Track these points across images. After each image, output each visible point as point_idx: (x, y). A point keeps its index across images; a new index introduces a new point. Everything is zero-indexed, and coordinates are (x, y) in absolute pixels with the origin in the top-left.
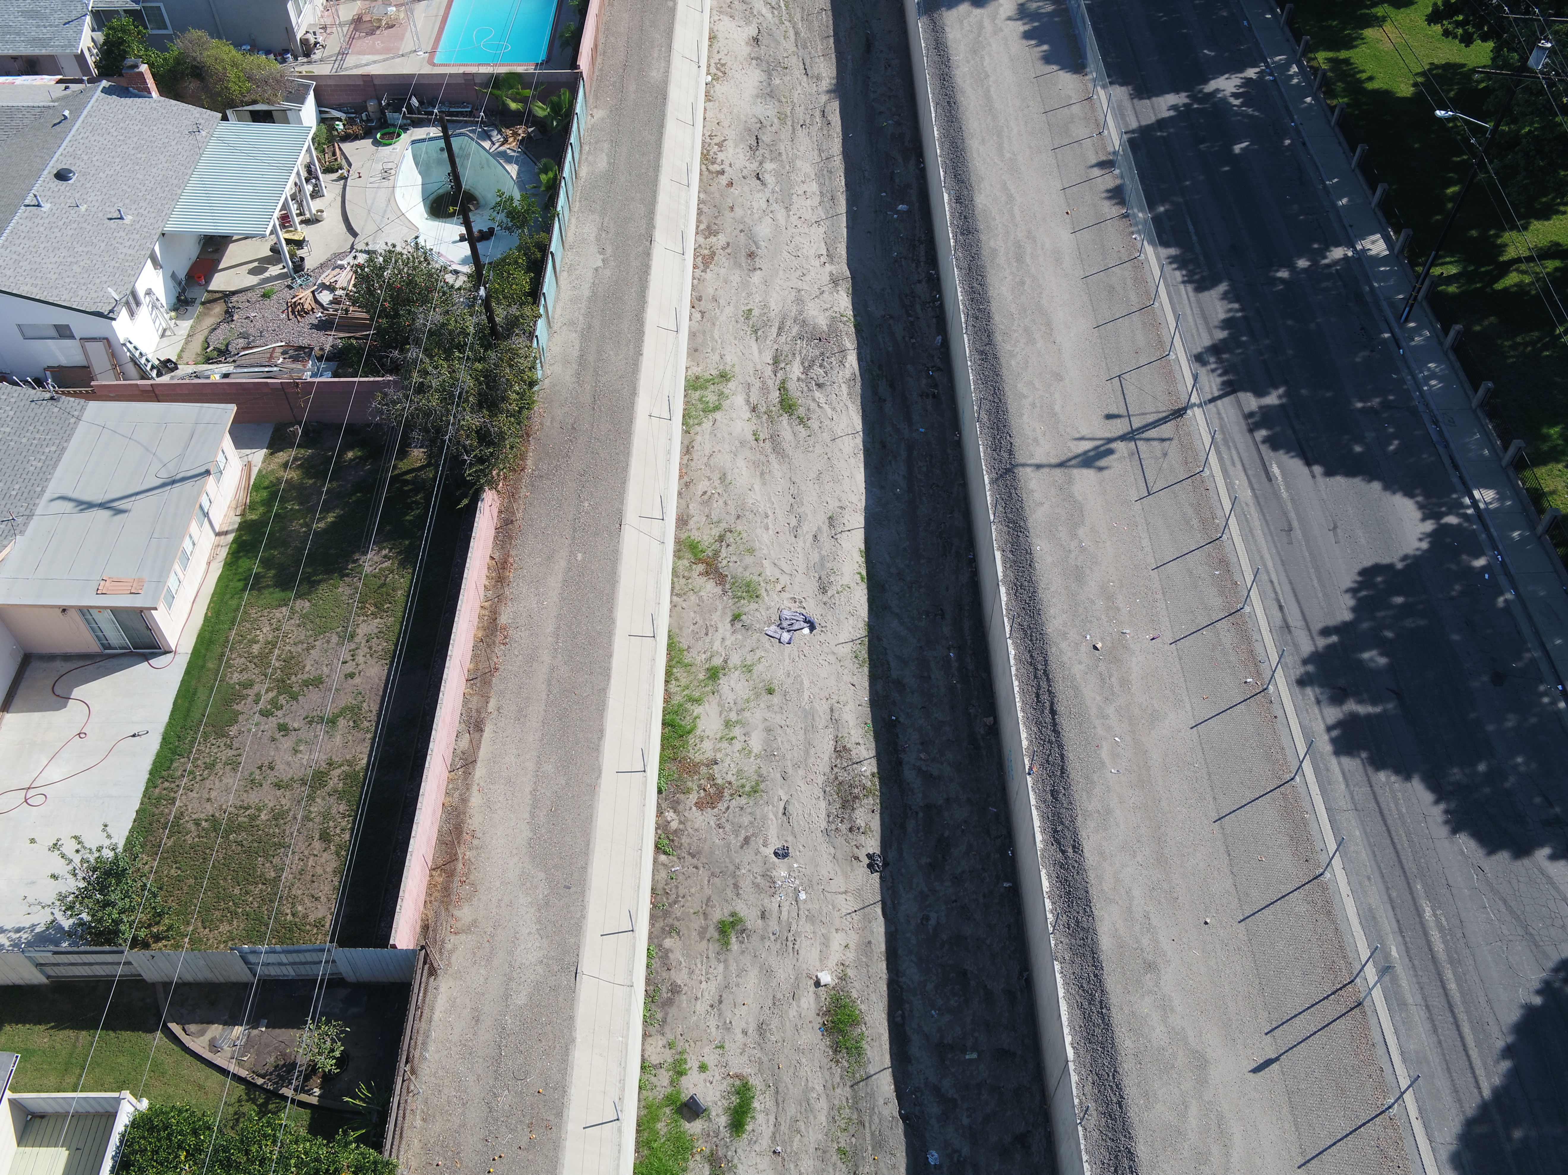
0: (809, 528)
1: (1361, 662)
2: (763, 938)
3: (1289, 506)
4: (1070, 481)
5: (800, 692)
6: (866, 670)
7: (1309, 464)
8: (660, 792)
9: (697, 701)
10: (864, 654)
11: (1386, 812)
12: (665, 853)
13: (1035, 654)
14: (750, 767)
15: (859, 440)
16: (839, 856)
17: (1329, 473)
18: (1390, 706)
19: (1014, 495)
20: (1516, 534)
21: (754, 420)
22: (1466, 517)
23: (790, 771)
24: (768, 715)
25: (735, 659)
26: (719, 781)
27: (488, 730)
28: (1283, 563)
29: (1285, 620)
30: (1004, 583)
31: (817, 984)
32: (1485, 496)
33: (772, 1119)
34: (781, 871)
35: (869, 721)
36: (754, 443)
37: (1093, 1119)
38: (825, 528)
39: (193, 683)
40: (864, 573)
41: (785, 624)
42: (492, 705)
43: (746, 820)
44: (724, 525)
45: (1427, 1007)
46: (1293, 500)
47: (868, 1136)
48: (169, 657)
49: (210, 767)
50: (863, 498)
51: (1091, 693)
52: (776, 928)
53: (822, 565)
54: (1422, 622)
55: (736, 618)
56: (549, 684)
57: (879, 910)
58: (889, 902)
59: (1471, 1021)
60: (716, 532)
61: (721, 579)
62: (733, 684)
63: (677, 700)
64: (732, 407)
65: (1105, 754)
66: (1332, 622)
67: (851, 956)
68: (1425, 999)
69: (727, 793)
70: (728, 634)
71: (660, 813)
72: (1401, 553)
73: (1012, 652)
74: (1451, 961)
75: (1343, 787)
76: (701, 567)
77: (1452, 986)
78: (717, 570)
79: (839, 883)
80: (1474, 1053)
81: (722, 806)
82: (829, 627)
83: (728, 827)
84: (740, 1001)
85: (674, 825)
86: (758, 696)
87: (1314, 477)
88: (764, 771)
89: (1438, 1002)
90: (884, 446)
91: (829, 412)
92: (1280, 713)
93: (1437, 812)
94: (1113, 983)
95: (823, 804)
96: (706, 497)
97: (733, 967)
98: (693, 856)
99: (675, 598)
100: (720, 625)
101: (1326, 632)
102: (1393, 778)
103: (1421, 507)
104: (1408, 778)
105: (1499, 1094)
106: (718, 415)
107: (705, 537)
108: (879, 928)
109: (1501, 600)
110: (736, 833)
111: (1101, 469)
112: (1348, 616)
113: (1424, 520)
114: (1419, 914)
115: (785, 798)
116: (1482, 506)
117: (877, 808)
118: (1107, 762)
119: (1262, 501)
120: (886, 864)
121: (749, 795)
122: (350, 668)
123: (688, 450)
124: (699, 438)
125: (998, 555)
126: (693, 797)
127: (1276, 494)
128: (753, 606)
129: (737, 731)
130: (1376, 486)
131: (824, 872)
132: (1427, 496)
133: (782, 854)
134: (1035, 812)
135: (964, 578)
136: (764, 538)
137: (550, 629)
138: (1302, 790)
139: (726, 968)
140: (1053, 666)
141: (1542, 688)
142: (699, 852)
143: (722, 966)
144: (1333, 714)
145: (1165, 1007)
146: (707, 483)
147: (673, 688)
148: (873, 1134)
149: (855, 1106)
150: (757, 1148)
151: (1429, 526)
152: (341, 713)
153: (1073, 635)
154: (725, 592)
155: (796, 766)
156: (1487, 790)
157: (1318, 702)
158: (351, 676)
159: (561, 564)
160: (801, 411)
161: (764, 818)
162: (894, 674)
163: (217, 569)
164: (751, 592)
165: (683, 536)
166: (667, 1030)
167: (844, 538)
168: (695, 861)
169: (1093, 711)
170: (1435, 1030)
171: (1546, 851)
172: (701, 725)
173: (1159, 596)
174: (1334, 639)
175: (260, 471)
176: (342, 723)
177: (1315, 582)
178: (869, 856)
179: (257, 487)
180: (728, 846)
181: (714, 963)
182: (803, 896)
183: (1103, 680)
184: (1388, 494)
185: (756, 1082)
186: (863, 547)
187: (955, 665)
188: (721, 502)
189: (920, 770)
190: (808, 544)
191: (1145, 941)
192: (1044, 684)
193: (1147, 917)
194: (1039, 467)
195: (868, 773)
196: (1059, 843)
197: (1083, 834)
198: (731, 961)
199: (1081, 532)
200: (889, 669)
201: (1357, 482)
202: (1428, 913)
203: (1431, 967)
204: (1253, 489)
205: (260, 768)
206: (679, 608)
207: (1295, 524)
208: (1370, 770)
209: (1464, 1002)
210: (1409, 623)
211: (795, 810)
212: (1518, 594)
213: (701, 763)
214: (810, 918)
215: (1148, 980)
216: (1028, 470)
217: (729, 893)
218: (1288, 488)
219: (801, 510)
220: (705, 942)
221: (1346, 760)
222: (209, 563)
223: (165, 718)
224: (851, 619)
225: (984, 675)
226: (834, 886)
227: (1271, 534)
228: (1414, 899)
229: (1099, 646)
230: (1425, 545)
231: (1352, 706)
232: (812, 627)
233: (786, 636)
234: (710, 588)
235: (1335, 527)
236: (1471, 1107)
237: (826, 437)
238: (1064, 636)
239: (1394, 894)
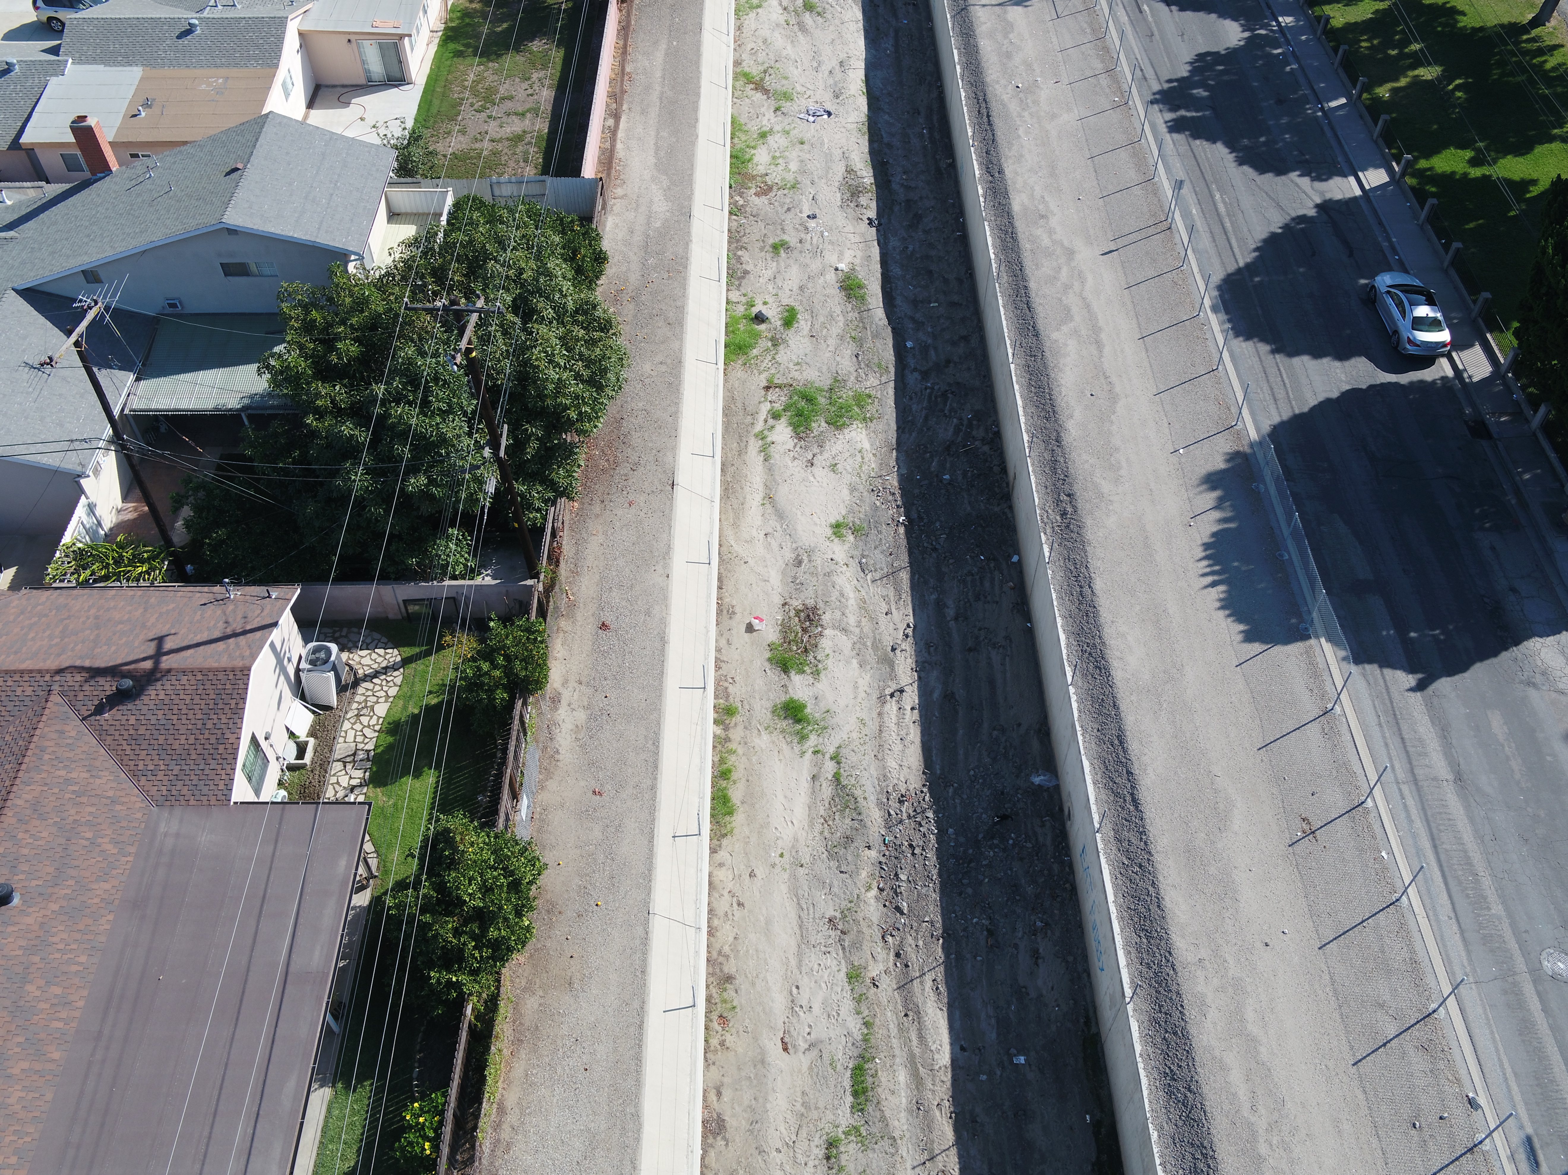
0: (826, 68)
1: (1192, 94)
2: (801, 252)
3: (1153, 24)
4: (1005, 12)
5: (822, 144)
6: (867, 137)
7: (1168, 5)
8: (730, 187)
9: (754, 148)
10: (865, 129)
11: (1198, 157)
12: (735, 215)
13: (978, 93)
14: (790, 177)
15: (861, 25)
16: (849, 217)
17: (1182, 9)
18: (1207, 113)
19: (967, 20)
20: (1303, 38)
21: (785, 14)
22: (1272, 31)
23: (816, 180)
24: (800, 154)
25: (777, 128)
26: (770, 183)
27: (624, 119)
28: (1145, 51)
29: (1143, 75)
30: (959, 64)
31: (837, 269)
32: (1286, 20)
33: (809, 323)
34: (812, 224)
35: (869, 161)
36: (786, 26)
37: (1005, 278)
38: (838, 67)
39: (429, 97)
40: (865, 91)
41: (811, 113)
42: (625, 107)
43: (788, 201)
44: (766, 65)
45: (1211, 232)
46: (1156, 22)
47: (869, 333)
48: (411, 86)
49: (449, 133)
50: (864, 53)
51: (1013, 107)
52: (810, 247)
53: (836, 85)
54: (1234, 78)
55: (777, 110)
56: (661, 99)
57: (876, 243)
58: (882, 241)
59: (1236, 238)
60: (761, 68)
61: (766, 92)
62: (776, 139)
63: (738, 147)
64: (770, 6)
65: (1021, 132)
66: (1174, 77)
67: (857, 261)
68: (1210, 229)
69: (775, 188)
70: (772, 118)
71: (731, 197)
72: (1225, 47)
73: (963, 94)
74: (1229, 215)
75: (1172, 146)
76: (752, 86)
77: (1228, 225)
78: (763, 87)
79: (849, 228)
80: (1236, 250)
81: (772, 194)
82: (841, 114)
83: (776, 204)
84: (787, 278)
85: (741, 202)
86: (793, 145)
87: (1171, 11)
88: (799, 179)
89: (1217, 230)
90: (878, 29)
91: (839, 9)
92: (1135, 114)
93: (1231, 157)
94: (1020, 225)
95: (839, 195)
96: (753, 51)
97: (782, 264)
98: (754, 216)
99: (735, 100)
100: (766, 113)
101: (1170, 81)
102: (1205, 143)
103: (1242, 25)
104: (1214, 142)
105: (1248, 266)
106: (759, 10)
107: (755, 71)
108: (876, 251)
109: (1288, 69)
110: (782, 206)
111: (1026, 6)
112: (1186, 74)
113: (1243, 31)
114: (1212, 196)
115: (813, 193)
116: (1283, 24)
117: (874, 198)
118: (1022, 136)
119: (1134, 23)
120: (880, 224)
121: (789, 189)
122: (530, 91)
123: (739, 28)
124: (747, 22)
125: (955, 52)
126: (753, 191)
127: (1145, 19)
128: (789, 104)
129: (780, 161)
130: (1213, 16)
131: (840, 224)
132: (1247, 20)
133: (812, 217)
134: (975, 162)
135: (934, 94)
136: (794, 73)
137: (658, 74)
138: (1146, 146)
139: (778, 264)
140: (989, 96)
141: (1308, 106)
142: (758, 215)
143: (775, 264)
144: (1170, 116)
145: (1051, 232)
146: (753, 44)
147: (736, 140)
148: (872, 332)
149: (861, 320)
150: (800, 334)
151: (1247, 34)
152: (528, 111)
153: (1003, 82)
154: (768, 98)
155: (820, 178)
156: (1264, 149)
157: (1161, 111)
158: (532, 95)
159: (663, 46)
160: (819, 9)
161: (800, 201)
162: (886, 140)
163: (433, 48)
164: (787, 96)
165: (738, 70)
166: (741, 288)
167: (851, 73)
168: (755, 219)
169: (1015, 114)
170: (1214, 241)
171: (1298, 173)
172: (756, 159)
173: (1062, 63)
174: (1175, 84)
175: (453, 4)
176: (528, 115)
177: (1166, 59)
178: (869, 219)
179: (452, 11)
180: (777, 212)
181: (770, 262)
182: (826, 234)
183: (1022, 101)
184: (1221, 20)
185: (799, 308)
186: (864, 78)
187: (927, 136)
188: (764, 54)
189: (902, 185)
190: (826, 75)
191: (1041, 207)
192: (984, 105)
193: (1043, 197)
194: (984, 6)
195: (868, 183)
196: (989, 173)
197: (1005, 165)
198: (781, 261)
199: (1011, 36)
200: (882, 138)
201: (1201, 15)
202: (1218, 196)
203: (1216, 218)
204: (1129, 17)
205: (480, 133)
206: (738, 105)
207: (1156, 33)
208: (1190, 140)
209: (1234, 231)
210: (1226, 78)
211: (820, 197)
212: (1300, 66)
213: (757, 175)
214: (831, 243)
215: (1042, 222)
216: (977, 7)
217: (778, 232)
218: (1153, 16)
219: (821, 59)
220: (763, 253)
221: (1175, 136)
222: (428, 45)
223: (415, 112)
224: (856, 112)
225: (946, 140)
226: (846, 230)
227: (1139, 37)
228: (1210, 191)
229: (1020, 85)
230: (1242, 43)
231: (1182, 112)
232: (829, 114)
233: (811, 119)
234: (758, 96)
235: (1183, 35)
236: (1231, 268)
237: (837, 22)
238: (998, 82)
239: (1197, 189)
